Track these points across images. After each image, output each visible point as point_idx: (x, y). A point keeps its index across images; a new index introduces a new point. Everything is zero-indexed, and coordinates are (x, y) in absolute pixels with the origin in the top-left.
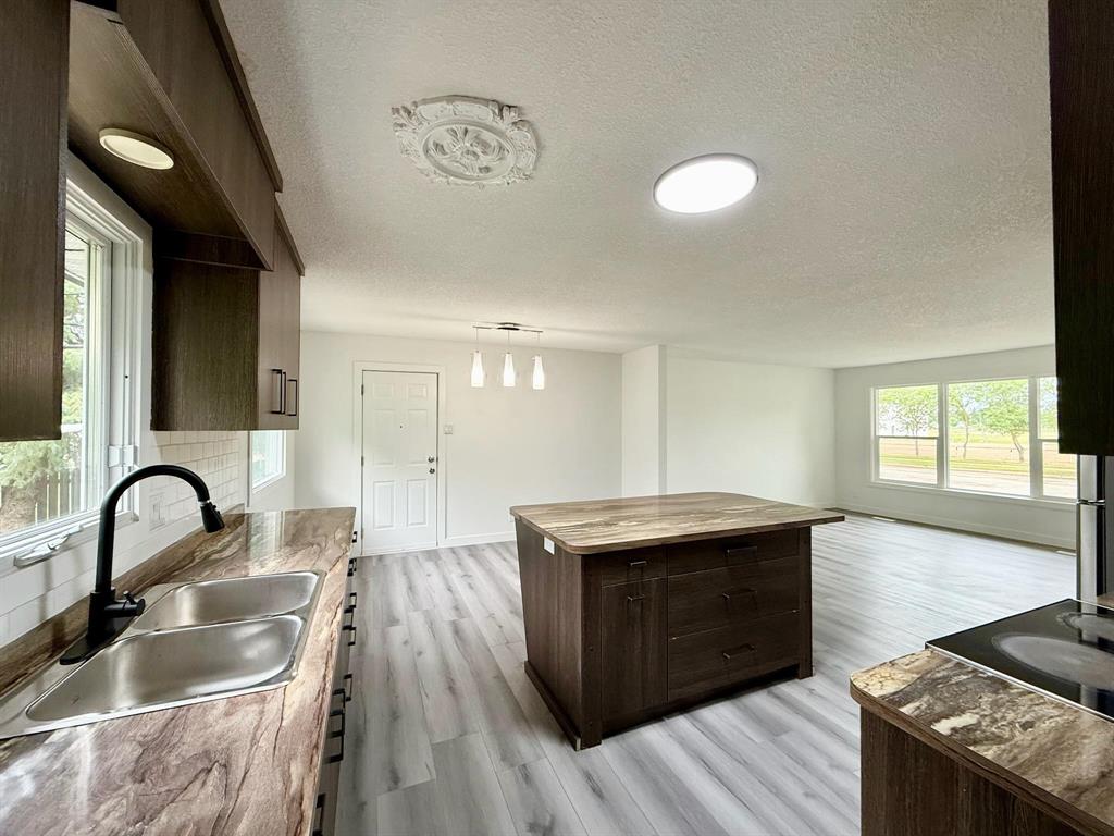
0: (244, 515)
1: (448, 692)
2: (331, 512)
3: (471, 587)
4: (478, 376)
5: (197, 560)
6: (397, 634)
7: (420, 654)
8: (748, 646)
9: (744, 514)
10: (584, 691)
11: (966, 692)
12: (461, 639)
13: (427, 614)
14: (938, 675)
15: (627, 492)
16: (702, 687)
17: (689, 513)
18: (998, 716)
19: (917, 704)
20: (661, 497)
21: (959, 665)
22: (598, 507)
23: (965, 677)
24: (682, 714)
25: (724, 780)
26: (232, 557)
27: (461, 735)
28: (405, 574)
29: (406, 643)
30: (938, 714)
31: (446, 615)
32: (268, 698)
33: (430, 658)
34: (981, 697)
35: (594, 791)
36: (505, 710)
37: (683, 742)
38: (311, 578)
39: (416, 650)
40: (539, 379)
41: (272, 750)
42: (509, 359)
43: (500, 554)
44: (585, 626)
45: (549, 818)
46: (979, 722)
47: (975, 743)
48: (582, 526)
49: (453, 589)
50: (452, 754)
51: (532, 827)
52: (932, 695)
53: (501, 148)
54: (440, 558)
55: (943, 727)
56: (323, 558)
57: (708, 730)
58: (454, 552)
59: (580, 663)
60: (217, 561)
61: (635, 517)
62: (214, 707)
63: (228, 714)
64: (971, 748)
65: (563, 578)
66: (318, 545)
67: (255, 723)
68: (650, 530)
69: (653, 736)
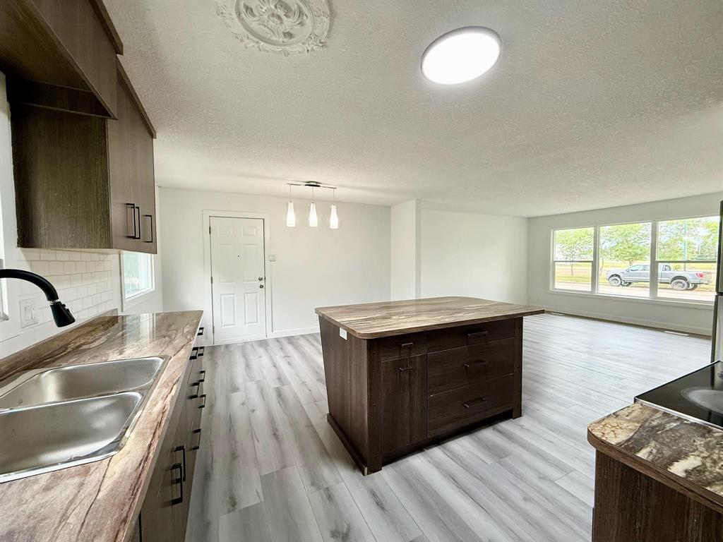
0: (117, 317)
1: (273, 436)
2: (183, 314)
3: (289, 364)
4: (291, 219)
5: (69, 350)
6: (237, 398)
7: (253, 411)
8: (481, 399)
9: (478, 310)
10: (370, 435)
11: (681, 437)
12: (282, 400)
13: (258, 383)
14: (654, 423)
15: (394, 298)
16: (450, 427)
17: (441, 310)
18: (715, 457)
19: (648, 449)
20: (416, 300)
21: (665, 414)
22: (377, 307)
23: (675, 424)
24: (436, 446)
25: (468, 491)
26: (99, 347)
27: (282, 468)
28: (244, 356)
29: (243, 404)
30: (669, 458)
31: (272, 384)
32: (92, 469)
33: (260, 414)
34: (694, 441)
35: (378, 504)
36: (313, 449)
37: (438, 466)
38: (159, 361)
39: (250, 408)
40: (334, 221)
41: (79, 526)
42: (313, 207)
43: (310, 342)
44: (370, 390)
45: (346, 526)
46: (704, 464)
47: (710, 484)
48: (366, 320)
49: (277, 366)
50: (276, 483)
51: (334, 534)
52: (656, 441)
53: (301, 13)
54: (268, 346)
55: (678, 469)
56: (171, 346)
57: (454, 456)
58: (278, 341)
59: (366, 415)
60: (85, 350)
61: (403, 313)
62: (36, 481)
63: (47, 489)
64: (708, 488)
65: (353, 355)
66: (169, 337)
67: (71, 497)
68: (414, 322)
69: (417, 462)
